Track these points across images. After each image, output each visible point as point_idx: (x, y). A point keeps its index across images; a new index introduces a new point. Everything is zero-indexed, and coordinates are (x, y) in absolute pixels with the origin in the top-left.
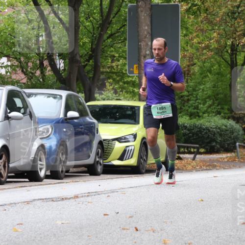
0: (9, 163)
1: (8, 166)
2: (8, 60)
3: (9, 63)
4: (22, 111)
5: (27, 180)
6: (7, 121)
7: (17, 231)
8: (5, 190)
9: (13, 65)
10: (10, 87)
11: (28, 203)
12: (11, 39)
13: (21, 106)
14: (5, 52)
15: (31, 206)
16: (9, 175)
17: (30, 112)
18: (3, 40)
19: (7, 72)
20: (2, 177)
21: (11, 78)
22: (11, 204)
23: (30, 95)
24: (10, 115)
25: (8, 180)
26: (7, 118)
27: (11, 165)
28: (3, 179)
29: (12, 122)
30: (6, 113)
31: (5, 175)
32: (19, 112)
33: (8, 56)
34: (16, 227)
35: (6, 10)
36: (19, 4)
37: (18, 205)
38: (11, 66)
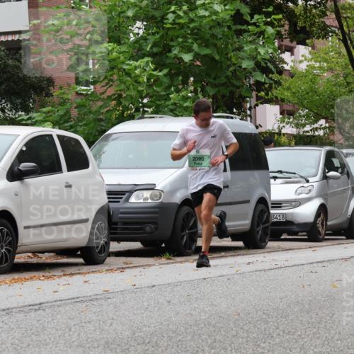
0: (326, 221)
1: (326, 224)
2: (326, 122)
3: (327, 125)
4: (340, 170)
5: (344, 237)
6: (325, 180)
7: (336, 287)
8: (323, 248)
9: (331, 127)
10: (328, 148)
11: (346, 259)
12: (330, 101)
13: (339, 166)
14: (323, 114)
15: (349, 262)
16: (327, 232)
17: (347, 172)
18: (321, 102)
19: (325, 134)
20: (320, 235)
21: (328, 138)
22: (330, 260)
23: (347, 155)
24: (328, 175)
25: (326, 237)
26: (325, 177)
27: (329, 223)
28: (321, 237)
29: (330, 181)
30: (324, 173)
31: (323, 233)
32: (337, 172)
33: (326, 118)
34: (335, 283)
35: (325, 74)
36: (338, 68)
37: (336, 262)
38: (329, 128)
